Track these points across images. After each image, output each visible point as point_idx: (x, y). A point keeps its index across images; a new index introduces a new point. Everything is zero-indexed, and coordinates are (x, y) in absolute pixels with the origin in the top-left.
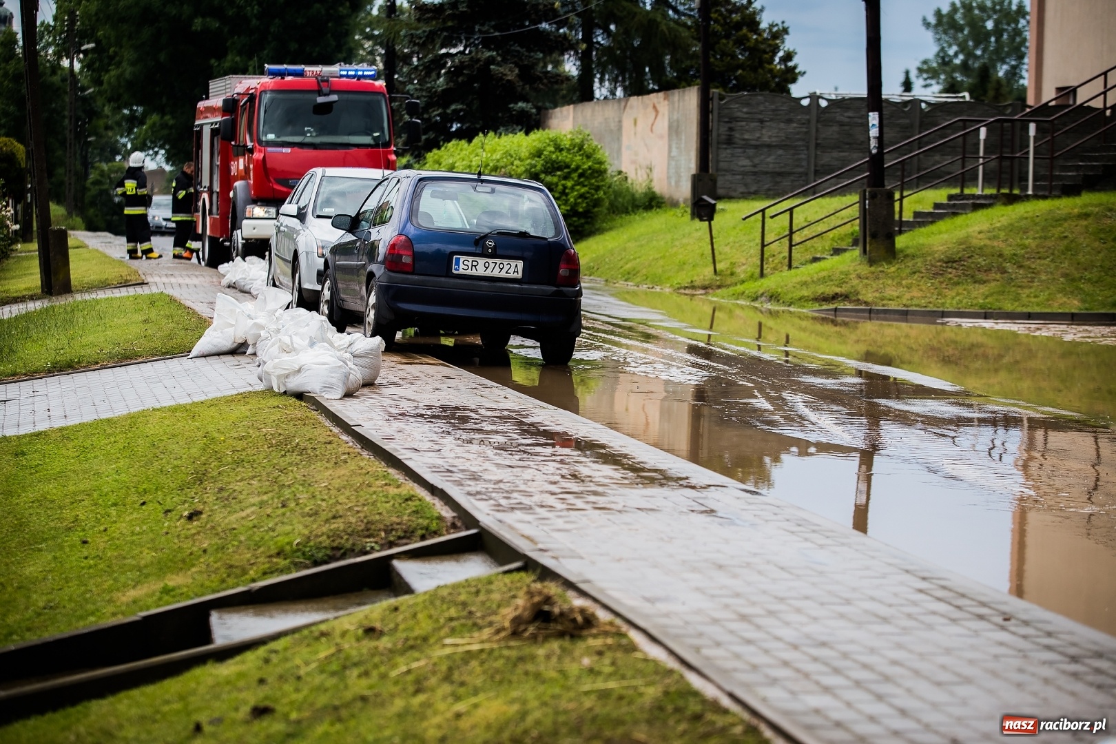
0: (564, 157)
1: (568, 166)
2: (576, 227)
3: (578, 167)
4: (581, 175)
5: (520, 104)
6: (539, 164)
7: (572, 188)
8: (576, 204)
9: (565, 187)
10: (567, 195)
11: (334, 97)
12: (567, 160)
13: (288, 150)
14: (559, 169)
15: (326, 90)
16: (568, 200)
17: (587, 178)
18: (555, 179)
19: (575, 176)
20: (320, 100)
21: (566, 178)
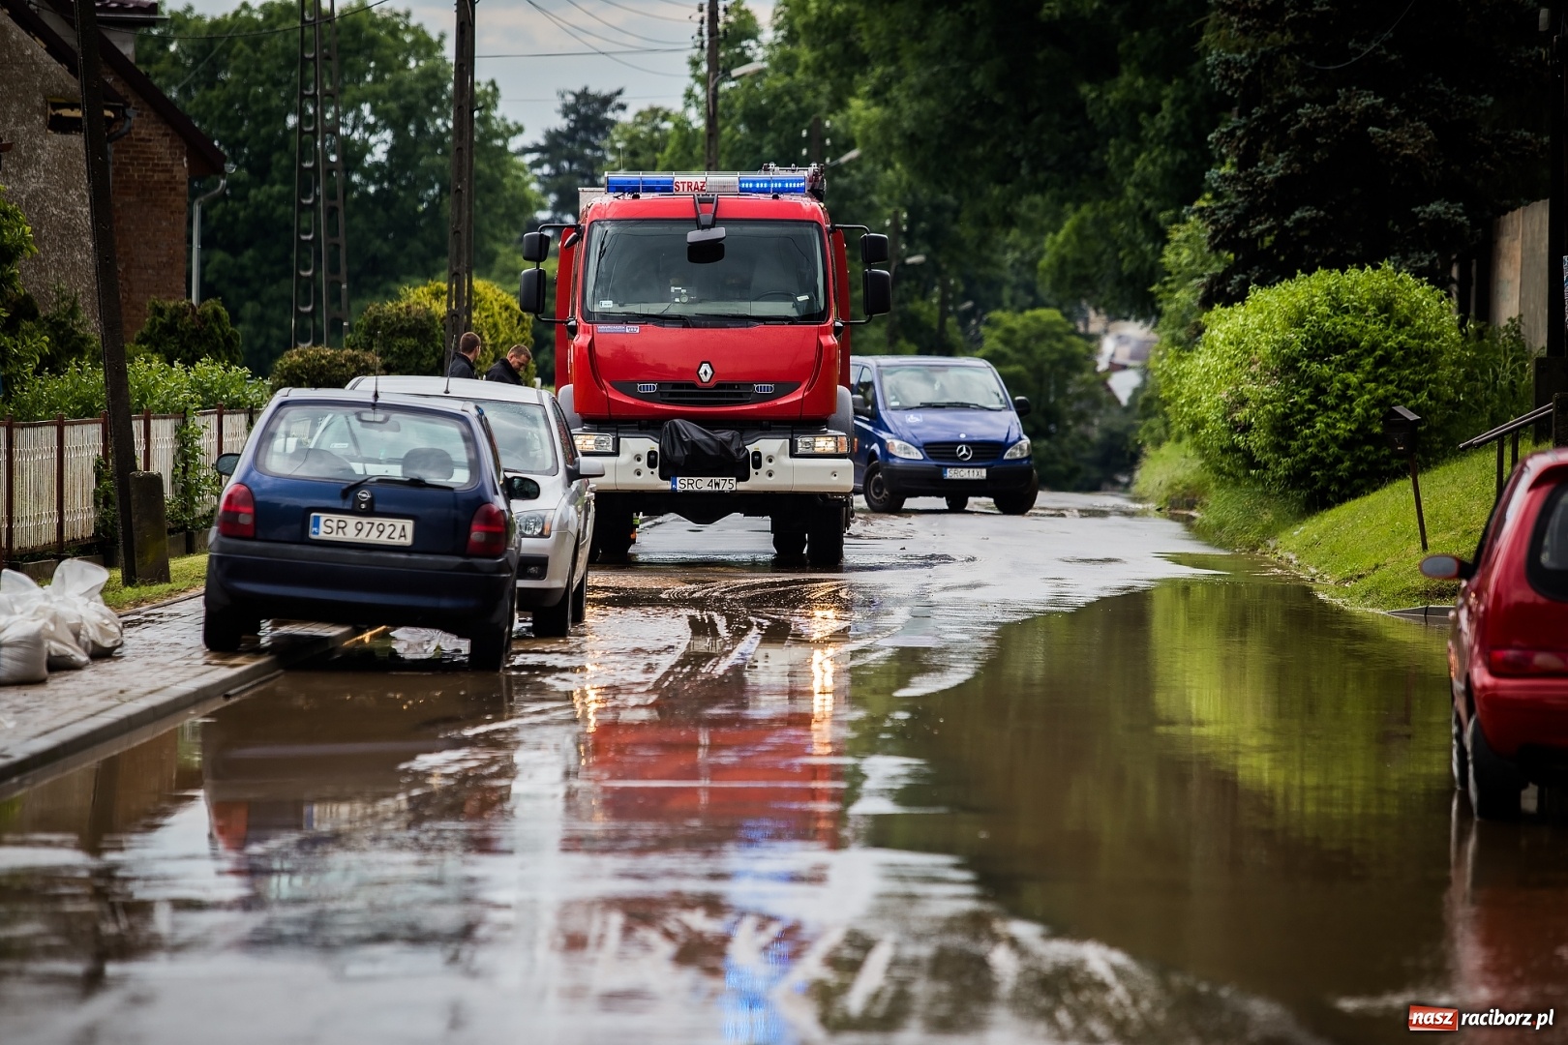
0: (1345, 325)
1: (1355, 344)
2: (1373, 464)
3: (1374, 346)
4: (1379, 363)
5: (1433, 207)
6: (1296, 337)
7: (1361, 385)
8: (1368, 418)
9: (1348, 386)
10: (1351, 400)
11: (719, 232)
12: (1353, 331)
13: (636, 329)
14: (1339, 349)
15: (706, 217)
16: (1352, 410)
17: (1398, 367)
18: (1326, 370)
19: (1368, 363)
20: (694, 235)
21: (1351, 367)
